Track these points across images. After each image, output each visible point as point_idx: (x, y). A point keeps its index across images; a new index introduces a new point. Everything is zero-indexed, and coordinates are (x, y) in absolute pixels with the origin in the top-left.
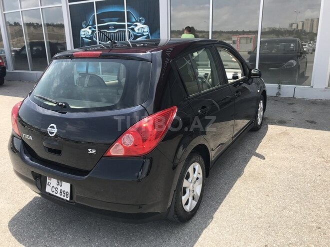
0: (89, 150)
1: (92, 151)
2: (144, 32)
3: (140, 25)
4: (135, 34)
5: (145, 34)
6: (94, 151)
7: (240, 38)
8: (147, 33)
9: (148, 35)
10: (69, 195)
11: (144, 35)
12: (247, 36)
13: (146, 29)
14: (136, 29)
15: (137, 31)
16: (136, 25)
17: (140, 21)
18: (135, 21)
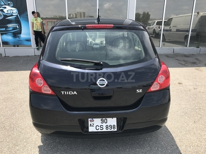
0: (137, 90)
1: (139, 91)
2: (12, 13)
3: (8, 8)
4: (4, 14)
5: (13, 14)
6: (141, 91)
7: (47, 21)
8: (16, 14)
9: (17, 15)
10: (116, 127)
11: (13, 16)
12: (51, 20)
13: (15, 11)
14: (5, 10)
15: (6, 12)
16: (5, 8)
17: (9, 5)
18: (3, 4)
